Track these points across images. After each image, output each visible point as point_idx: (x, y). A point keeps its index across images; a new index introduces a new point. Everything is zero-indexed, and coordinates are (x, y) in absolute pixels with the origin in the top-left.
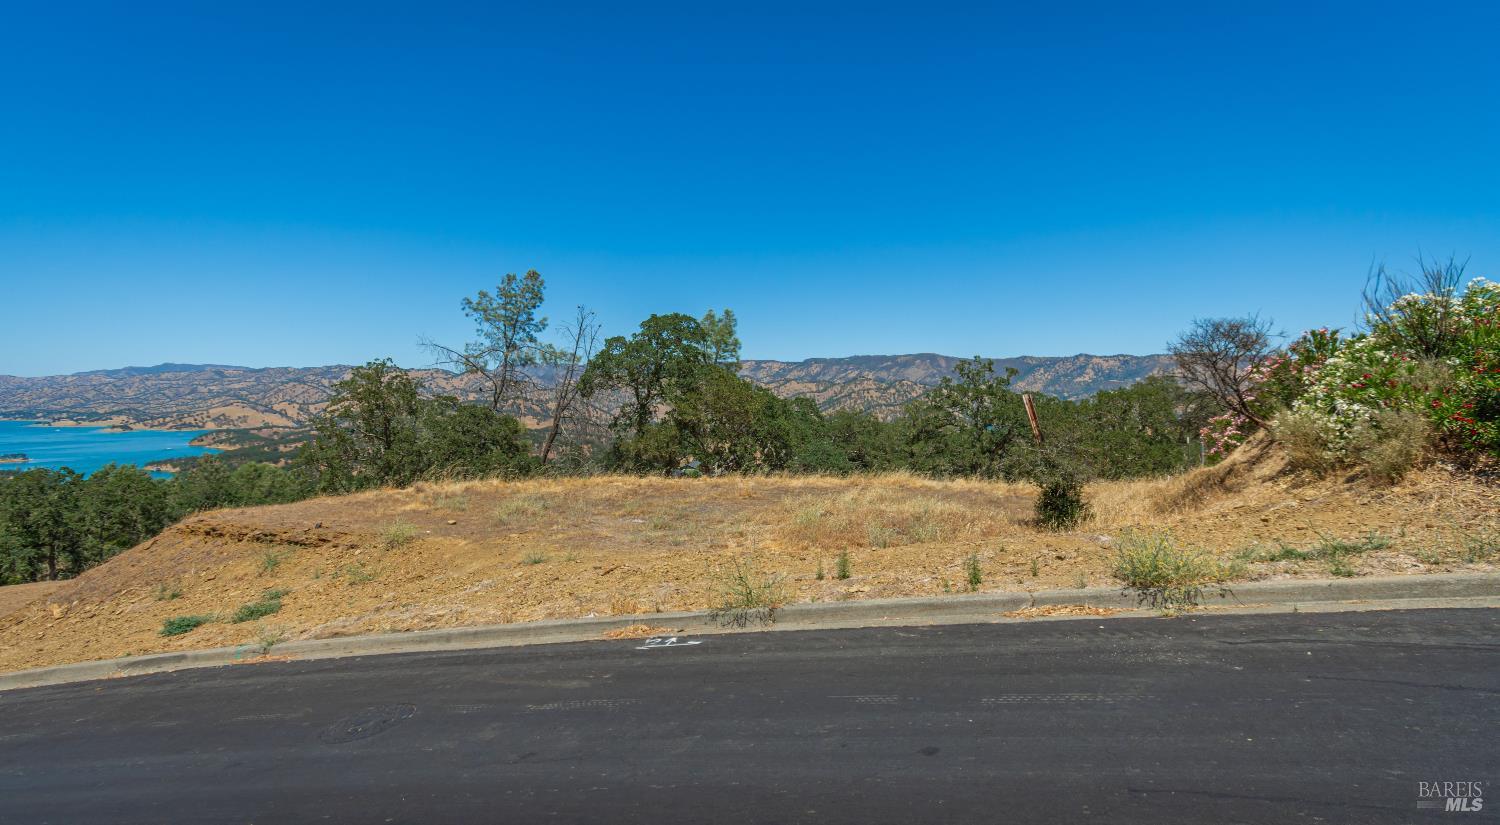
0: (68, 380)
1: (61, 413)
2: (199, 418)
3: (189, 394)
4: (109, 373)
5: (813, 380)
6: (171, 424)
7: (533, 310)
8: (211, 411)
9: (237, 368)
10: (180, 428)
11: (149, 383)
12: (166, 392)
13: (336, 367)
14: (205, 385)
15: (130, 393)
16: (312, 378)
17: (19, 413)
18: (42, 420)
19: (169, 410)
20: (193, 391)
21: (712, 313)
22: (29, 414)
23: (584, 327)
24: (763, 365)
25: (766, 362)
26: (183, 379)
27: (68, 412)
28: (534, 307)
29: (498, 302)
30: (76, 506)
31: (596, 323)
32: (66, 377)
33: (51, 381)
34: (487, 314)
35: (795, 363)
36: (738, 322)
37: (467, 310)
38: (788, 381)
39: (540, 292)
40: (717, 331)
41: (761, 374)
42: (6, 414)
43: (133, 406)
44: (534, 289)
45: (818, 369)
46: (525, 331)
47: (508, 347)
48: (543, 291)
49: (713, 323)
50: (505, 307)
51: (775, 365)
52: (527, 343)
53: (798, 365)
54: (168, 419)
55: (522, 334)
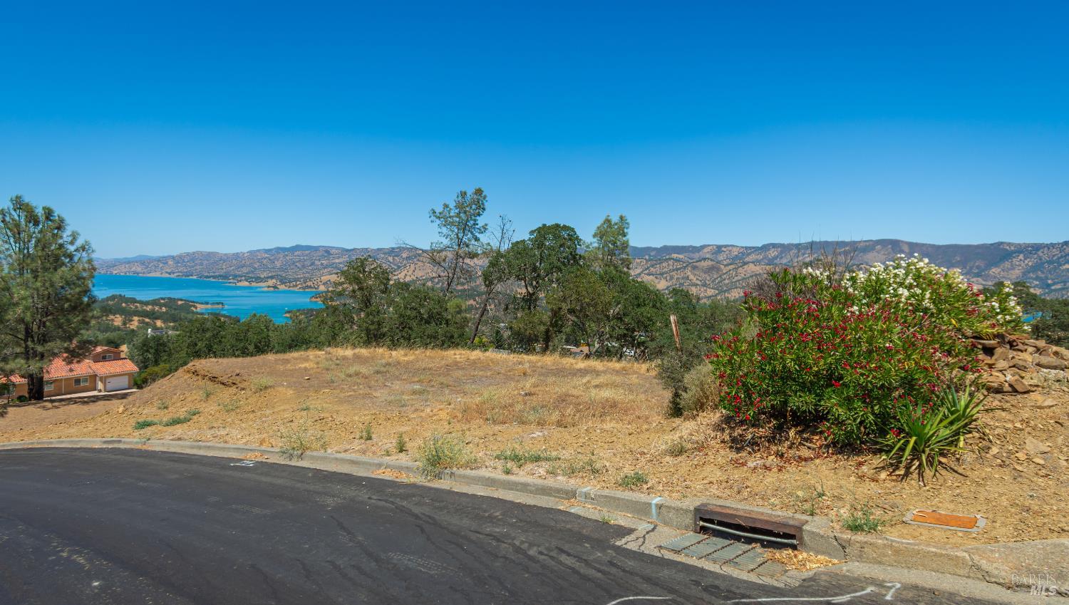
0: (246, 255)
1: (241, 277)
2: (315, 283)
3: (310, 266)
4: (267, 251)
5: (771, 262)
6: (300, 286)
7: (478, 218)
8: (322, 278)
9: (337, 248)
10: (304, 289)
11: (288, 258)
12: (297, 264)
13: (398, 248)
14: (319, 260)
15: (278, 264)
16: (382, 256)
17: (220, 276)
18: (231, 281)
19: (299, 276)
20: (313, 264)
21: (609, 218)
22: (225, 277)
23: (505, 231)
24: (723, 249)
25: (726, 246)
26: (306, 256)
27: (245, 276)
28: (479, 215)
29: (454, 212)
30: (220, 341)
31: (512, 229)
32: (244, 253)
33: (236, 256)
34: (447, 222)
35: (753, 248)
36: (631, 225)
37: (433, 218)
38: (745, 264)
39: (483, 204)
40: (612, 233)
41: (721, 258)
42: (214, 277)
43: (279, 273)
44: (478, 202)
45: (775, 252)
46: (472, 233)
47: (459, 245)
48: (486, 204)
49: (610, 226)
50: (458, 215)
51: (734, 249)
52: (473, 242)
53: (756, 249)
54: (298, 283)
55: (470, 235)
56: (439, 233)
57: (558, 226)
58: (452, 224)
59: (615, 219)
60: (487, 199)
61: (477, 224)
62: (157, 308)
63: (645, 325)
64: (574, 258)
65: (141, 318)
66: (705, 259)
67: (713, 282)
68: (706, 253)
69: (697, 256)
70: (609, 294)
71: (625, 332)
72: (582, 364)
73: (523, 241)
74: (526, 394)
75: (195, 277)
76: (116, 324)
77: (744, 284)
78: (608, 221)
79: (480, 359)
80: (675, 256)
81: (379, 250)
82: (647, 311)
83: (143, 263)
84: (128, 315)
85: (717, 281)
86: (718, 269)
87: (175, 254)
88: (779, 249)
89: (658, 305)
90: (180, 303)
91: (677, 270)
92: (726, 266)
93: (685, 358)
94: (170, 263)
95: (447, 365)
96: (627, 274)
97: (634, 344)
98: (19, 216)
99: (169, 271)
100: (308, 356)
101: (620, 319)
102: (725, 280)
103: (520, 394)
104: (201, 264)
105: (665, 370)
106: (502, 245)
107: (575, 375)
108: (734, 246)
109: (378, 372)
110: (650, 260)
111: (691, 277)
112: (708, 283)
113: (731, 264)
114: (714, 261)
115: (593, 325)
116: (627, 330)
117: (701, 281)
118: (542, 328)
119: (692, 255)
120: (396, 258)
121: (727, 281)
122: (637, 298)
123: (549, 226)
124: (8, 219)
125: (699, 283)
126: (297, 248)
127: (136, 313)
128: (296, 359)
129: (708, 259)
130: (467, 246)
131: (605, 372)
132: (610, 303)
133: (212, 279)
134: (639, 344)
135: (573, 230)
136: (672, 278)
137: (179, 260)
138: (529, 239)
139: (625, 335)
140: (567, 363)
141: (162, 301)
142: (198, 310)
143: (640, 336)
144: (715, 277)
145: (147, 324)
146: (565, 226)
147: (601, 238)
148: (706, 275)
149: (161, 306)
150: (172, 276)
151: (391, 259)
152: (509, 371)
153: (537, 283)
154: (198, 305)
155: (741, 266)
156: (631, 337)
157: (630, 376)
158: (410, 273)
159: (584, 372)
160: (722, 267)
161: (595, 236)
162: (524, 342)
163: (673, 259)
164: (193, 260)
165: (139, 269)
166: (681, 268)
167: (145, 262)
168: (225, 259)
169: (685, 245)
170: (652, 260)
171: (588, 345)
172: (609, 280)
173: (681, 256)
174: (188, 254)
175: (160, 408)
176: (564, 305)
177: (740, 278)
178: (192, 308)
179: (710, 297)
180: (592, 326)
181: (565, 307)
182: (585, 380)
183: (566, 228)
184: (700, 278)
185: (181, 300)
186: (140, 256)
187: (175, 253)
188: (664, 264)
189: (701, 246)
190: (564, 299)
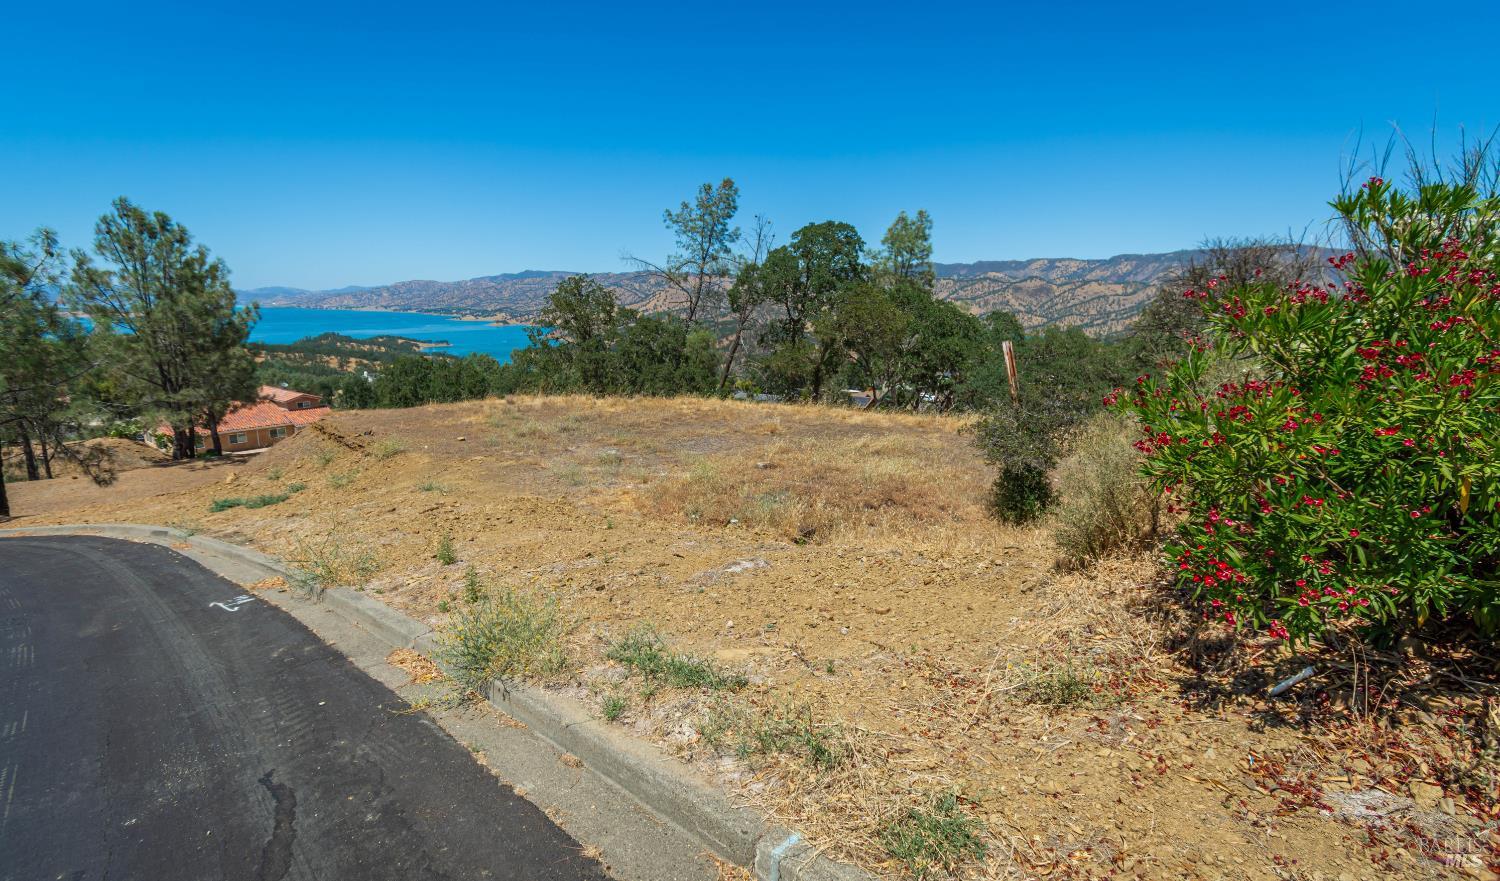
1: (466, 310)
4: (492, 279)
5: (1121, 280)
7: (728, 221)
11: (517, 286)
12: (528, 294)
13: (644, 272)
15: (506, 294)
16: (627, 282)
17: (442, 309)
18: (455, 315)
21: (905, 215)
22: (448, 311)
23: (762, 237)
24: (1058, 264)
25: (1060, 260)
26: (538, 283)
27: (470, 309)
28: (730, 217)
29: (696, 213)
31: (771, 233)
32: (466, 282)
33: (459, 285)
34: (687, 228)
35: (1098, 261)
37: (669, 222)
38: (1086, 283)
39: (734, 201)
40: (909, 236)
41: (1053, 275)
42: (435, 311)
43: (509, 305)
44: (728, 199)
45: (1129, 267)
46: (721, 242)
47: (704, 259)
48: (738, 200)
49: (905, 227)
50: (702, 218)
51: (1072, 264)
52: (722, 254)
53: (1103, 263)
54: (531, 316)
55: (717, 246)
56: (677, 242)
57: (830, 224)
58: (692, 230)
59: (912, 216)
60: (739, 193)
61: (727, 230)
62: (375, 348)
63: (952, 362)
64: (854, 269)
65: (358, 360)
66: (1031, 278)
67: (1041, 307)
68: (1033, 269)
69: (1021, 274)
70: (901, 318)
71: (923, 371)
72: (858, 418)
73: (784, 248)
74: (765, 467)
75: (414, 312)
76: (332, 366)
77: (1082, 310)
78: (902, 219)
79: (715, 410)
80: (992, 274)
81: (623, 274)
82: (955, 342)
83: (355, 296)
84: (344, 355)
85: (1046, 306)
86: (1048, 291)
87: (389, 285)
88: (1134, 262)
89: (971, 334)
90: (400, 341)
91: (994, 292)
92: (1059, 286)
93: (1025, 413)
94: (385, 294)
95: (666, 420)
96: (928, 293)
97: (934, 387)
98: (128, 225)
99: (384, 304)
100: (482, 406)
101: (918, 354)
102: (1057, 304)
103: (757, 467)
104: (420, 296)
105: (990, 434)
106: (759, 256)
107: (846, 433)
108: (1072, 259)
109: (565, 430)
110: (959, 281)
111: (1012, 301)
112: (1034, 308)
113: (1066, 284)
114: (1044, 280)
115: (880, 363)
116: (926, 368)
117: (1024, 307)
118: (810, 368)
119: (1015, 273)
120: (644, 285)
121: (1059, 307)
122: (941, 325)
123: (819, 226)
124: (114, 229)
125: (1022, 309)
126: (527, 274)
127: (353, 354)
128: (464, 410)
129: (1036, 277)
130: (715, 259)
131: (890, 430)
132: (903, 331)
133: (433, 314)
134: (942, 389)
135: (852, 229)
136: (986, 303)
137: (394, 291)
138: (792, 245)
139: (923, 376)
140: (837, 416)
141: (380, 340)
142: (421, 349)
143: (944, 376)
144: (1044, 301)
145: (366, 365)
146: (841, 224)
147: (892, 244)
148: (1033, 299)
149: (379, 345)
150: (389, 310)
151: (637, 286)
152: (752, 428)
153: (803, 306)
154: (420, 344)
155: (1079, 287)
156: (931, 378)
157: (930, 436)
158: (660, 303)
159: (859, 430)
160: (1055, 287)
161: (883, 242)
162: (788, 386)
163: (990, 279)
164: (410, 291)
165: (351, 303)
166: (999, 291)
167: (357, 293)
168: (444, 289)
169: (1006, 260)
170: (962, 281)
171: (874, 389)
172: (901, 300)
173: (1000, 275)
174: (404, 284)
175: (271, 478)
176: (838, 335)
177: (1076, 301)
178: (414, 348)
179: (1036, 327)
180: (878, 365)
181: (841, 338)
182: (860, 442)
183: (843, 227)
184: (1024, 304)
185: (401, 338)
186: (351, 287)
187: (389, 283)
188: (977, 286)
189: (1028, 261)
190: (839, 327)
